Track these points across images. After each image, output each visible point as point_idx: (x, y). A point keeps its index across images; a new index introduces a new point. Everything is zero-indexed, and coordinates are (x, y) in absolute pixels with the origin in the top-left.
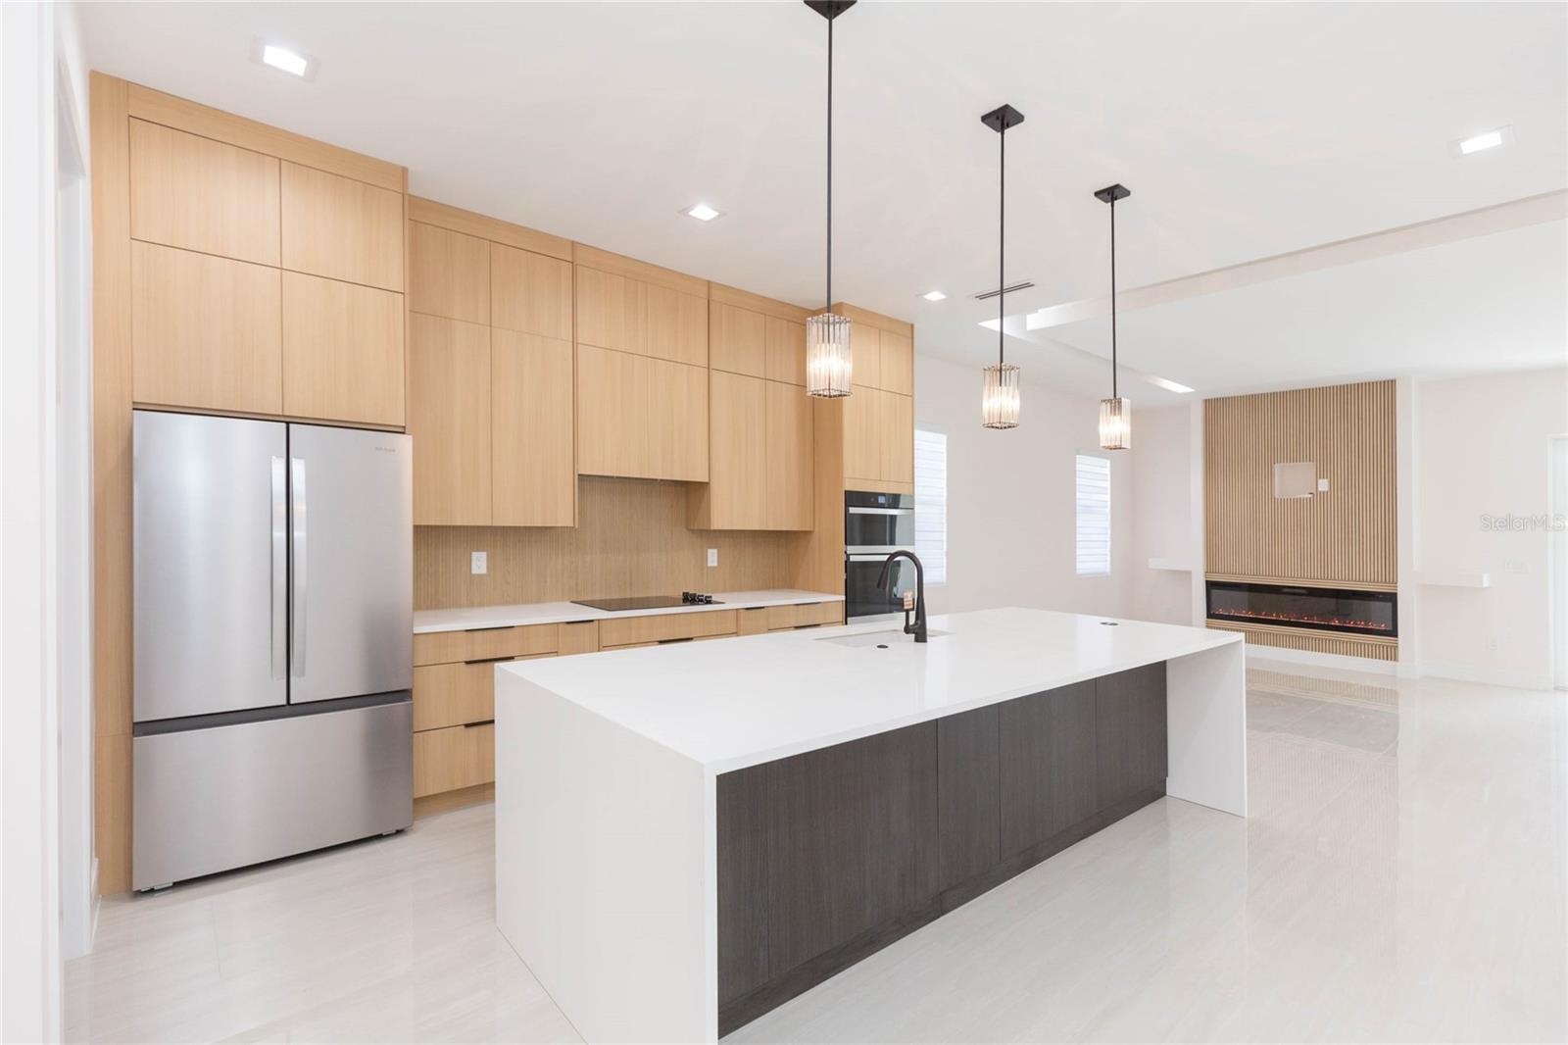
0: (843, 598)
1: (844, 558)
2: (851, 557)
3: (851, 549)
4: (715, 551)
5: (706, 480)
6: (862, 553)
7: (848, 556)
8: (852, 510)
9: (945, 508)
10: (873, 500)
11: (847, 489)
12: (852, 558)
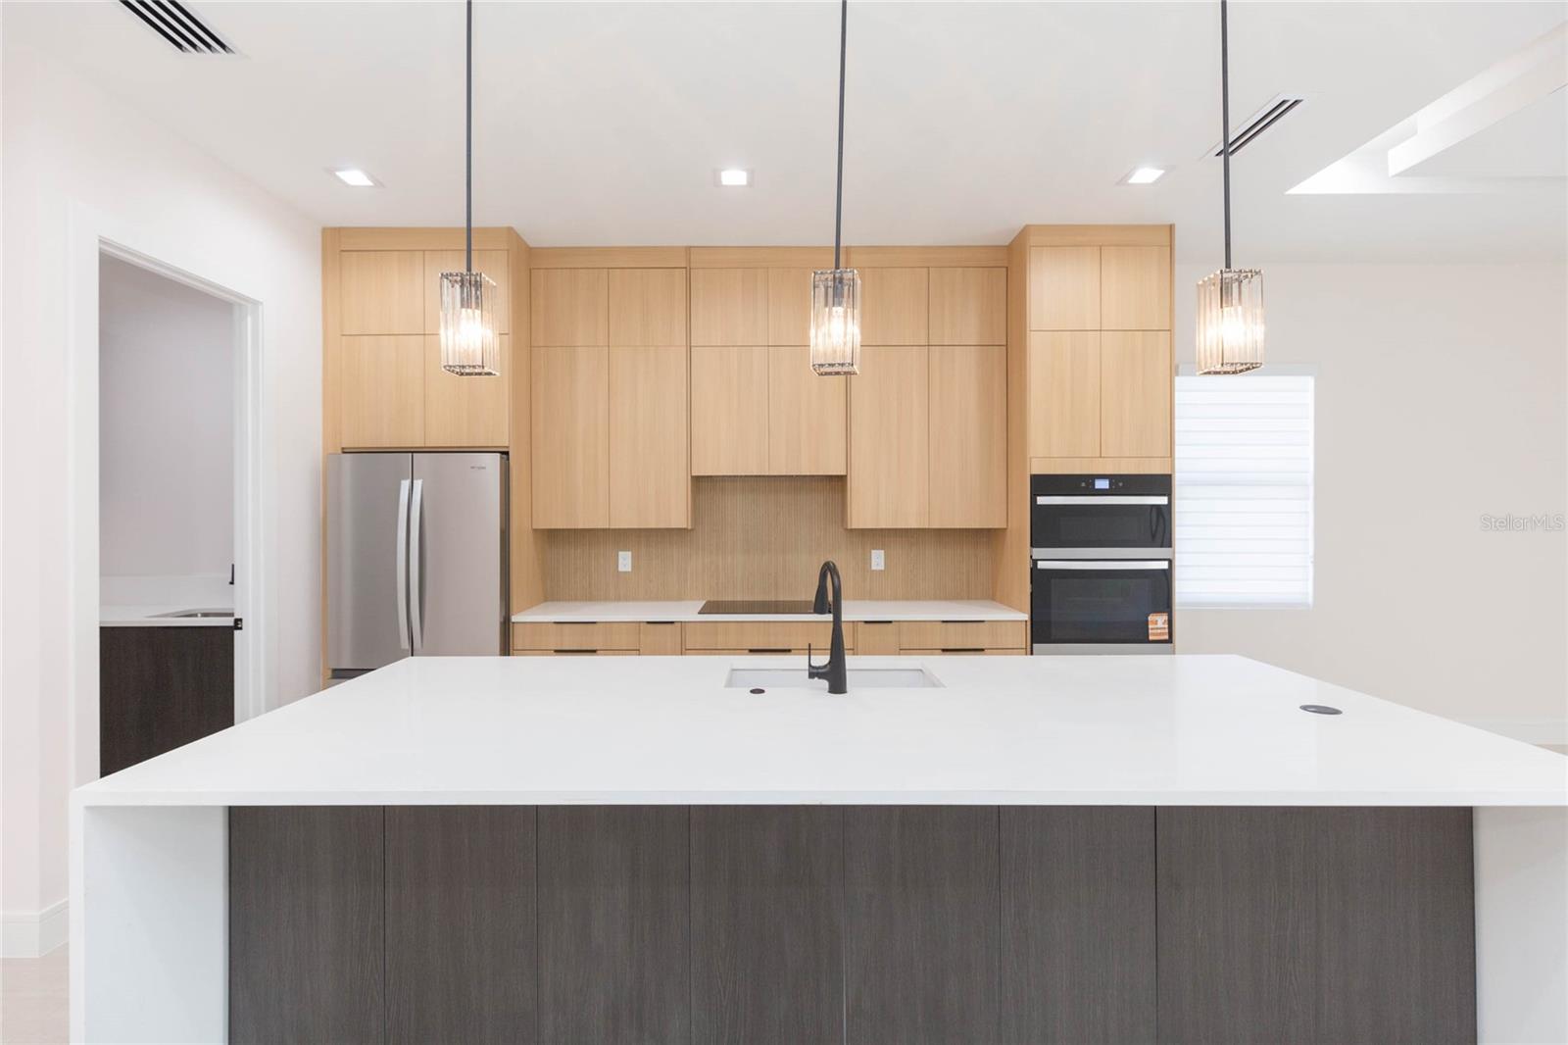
0: (1026, 617)
1: (1028, 565)
2: (1039, 563)
3: (1038, 553)
4: (882, 553)
5: (843, 473)
6: (1056, 559)
7: (1035, 562)
8: (1041, 500)
9: (1312, 489)
10: (1083, 485)
11: (1033, 473)
12: (1041, 565)
